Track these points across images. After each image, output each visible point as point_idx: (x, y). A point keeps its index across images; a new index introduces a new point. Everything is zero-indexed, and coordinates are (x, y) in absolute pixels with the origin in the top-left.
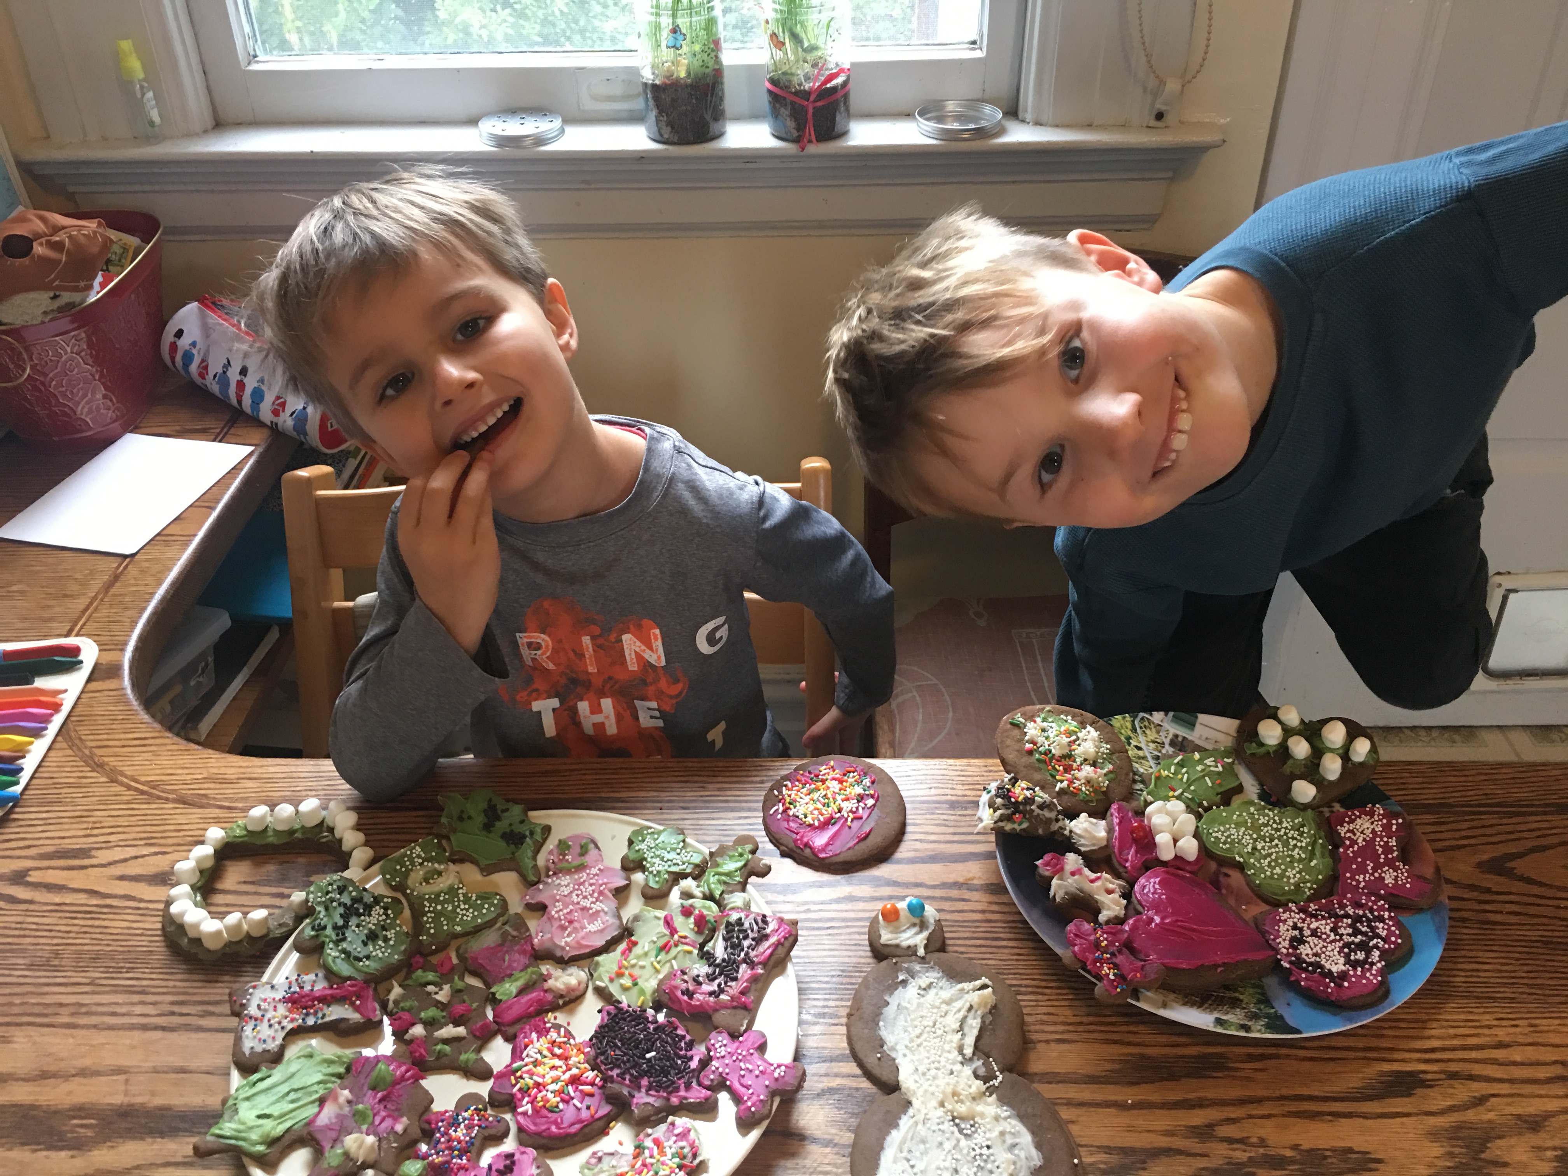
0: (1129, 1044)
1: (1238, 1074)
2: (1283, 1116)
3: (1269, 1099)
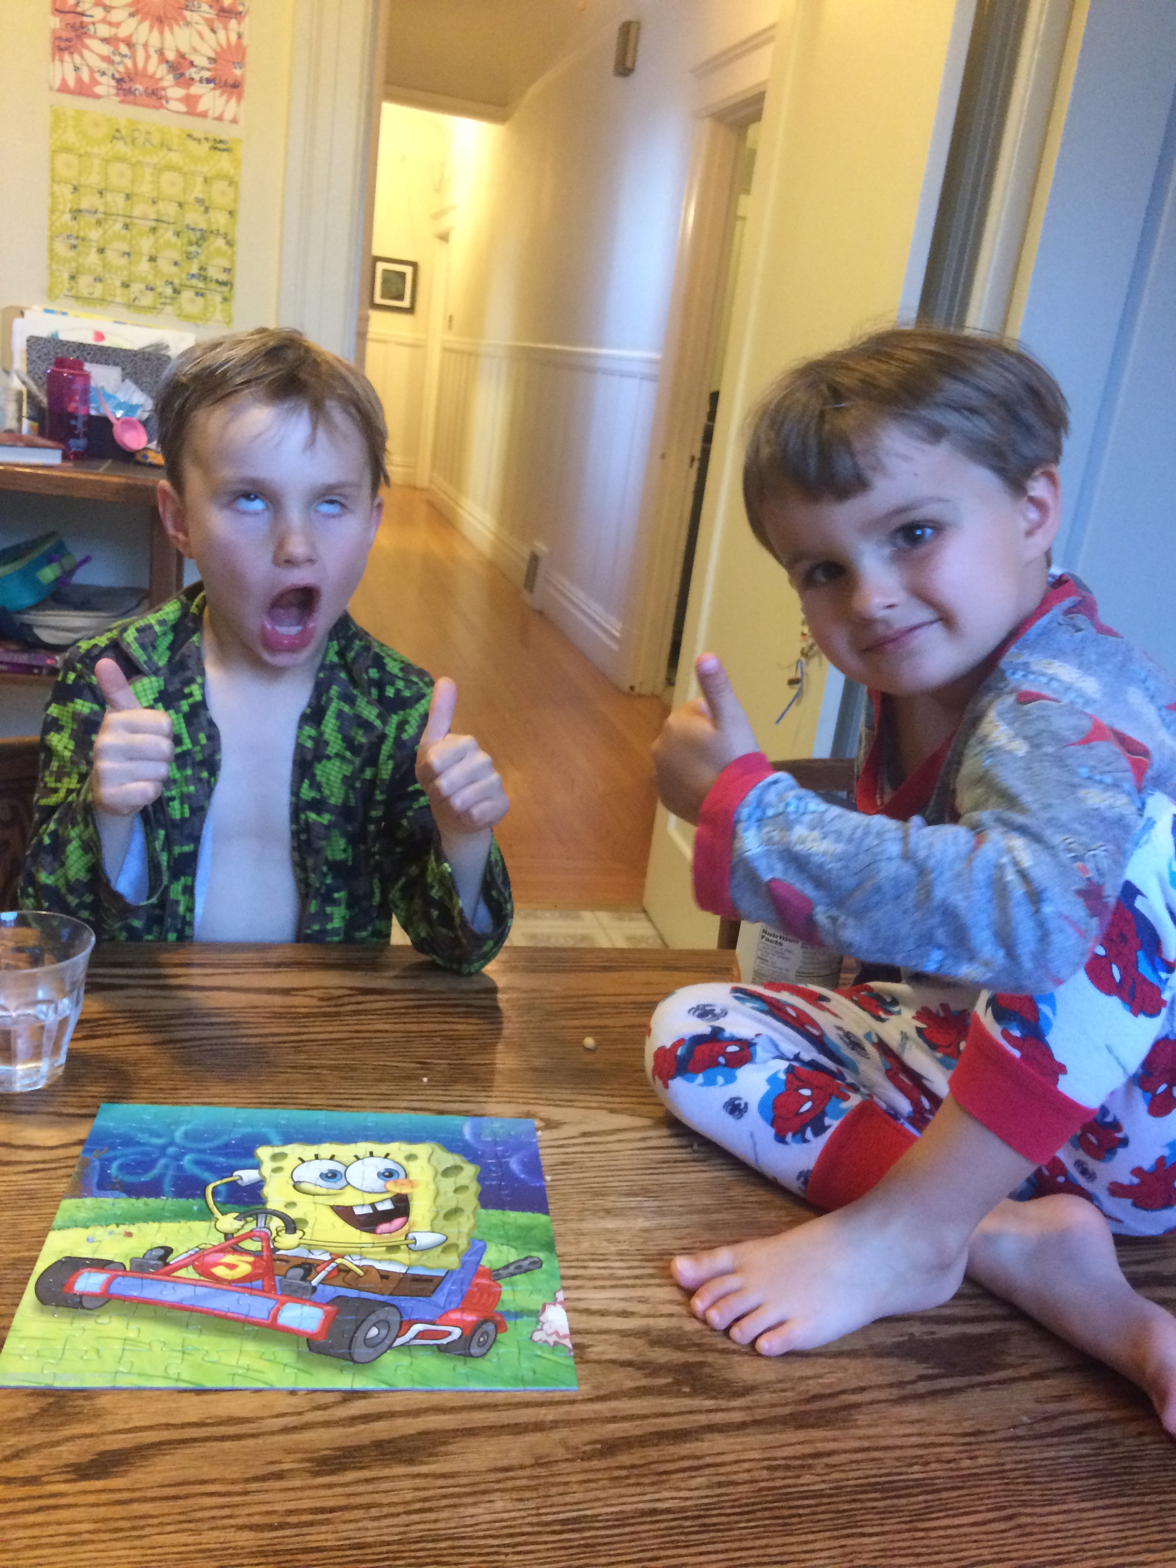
0: (425, 1476)
1: (300, 1456)
2: (262, 1418)
3: (273, 1433)
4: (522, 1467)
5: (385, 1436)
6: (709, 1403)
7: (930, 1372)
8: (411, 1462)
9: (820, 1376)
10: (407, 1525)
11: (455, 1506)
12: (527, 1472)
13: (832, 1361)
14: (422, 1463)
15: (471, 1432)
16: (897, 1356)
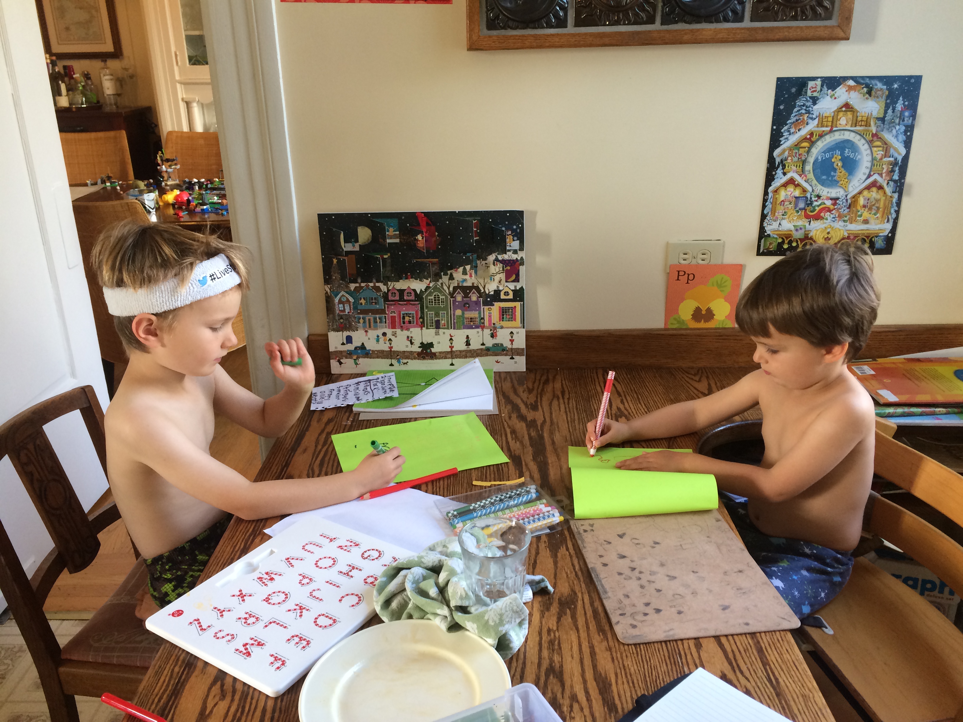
4: (611, 654)
5: (597, 691)
6: (580, 603)
7: (564, 547)
8: (610, 685)
9: (567, 573)
10: (640, 688)
11: (631, 675)
12: (614, 654)
13: (559, 569)
14: (611, 681)
15: (595, 667)
16: (557, 552)
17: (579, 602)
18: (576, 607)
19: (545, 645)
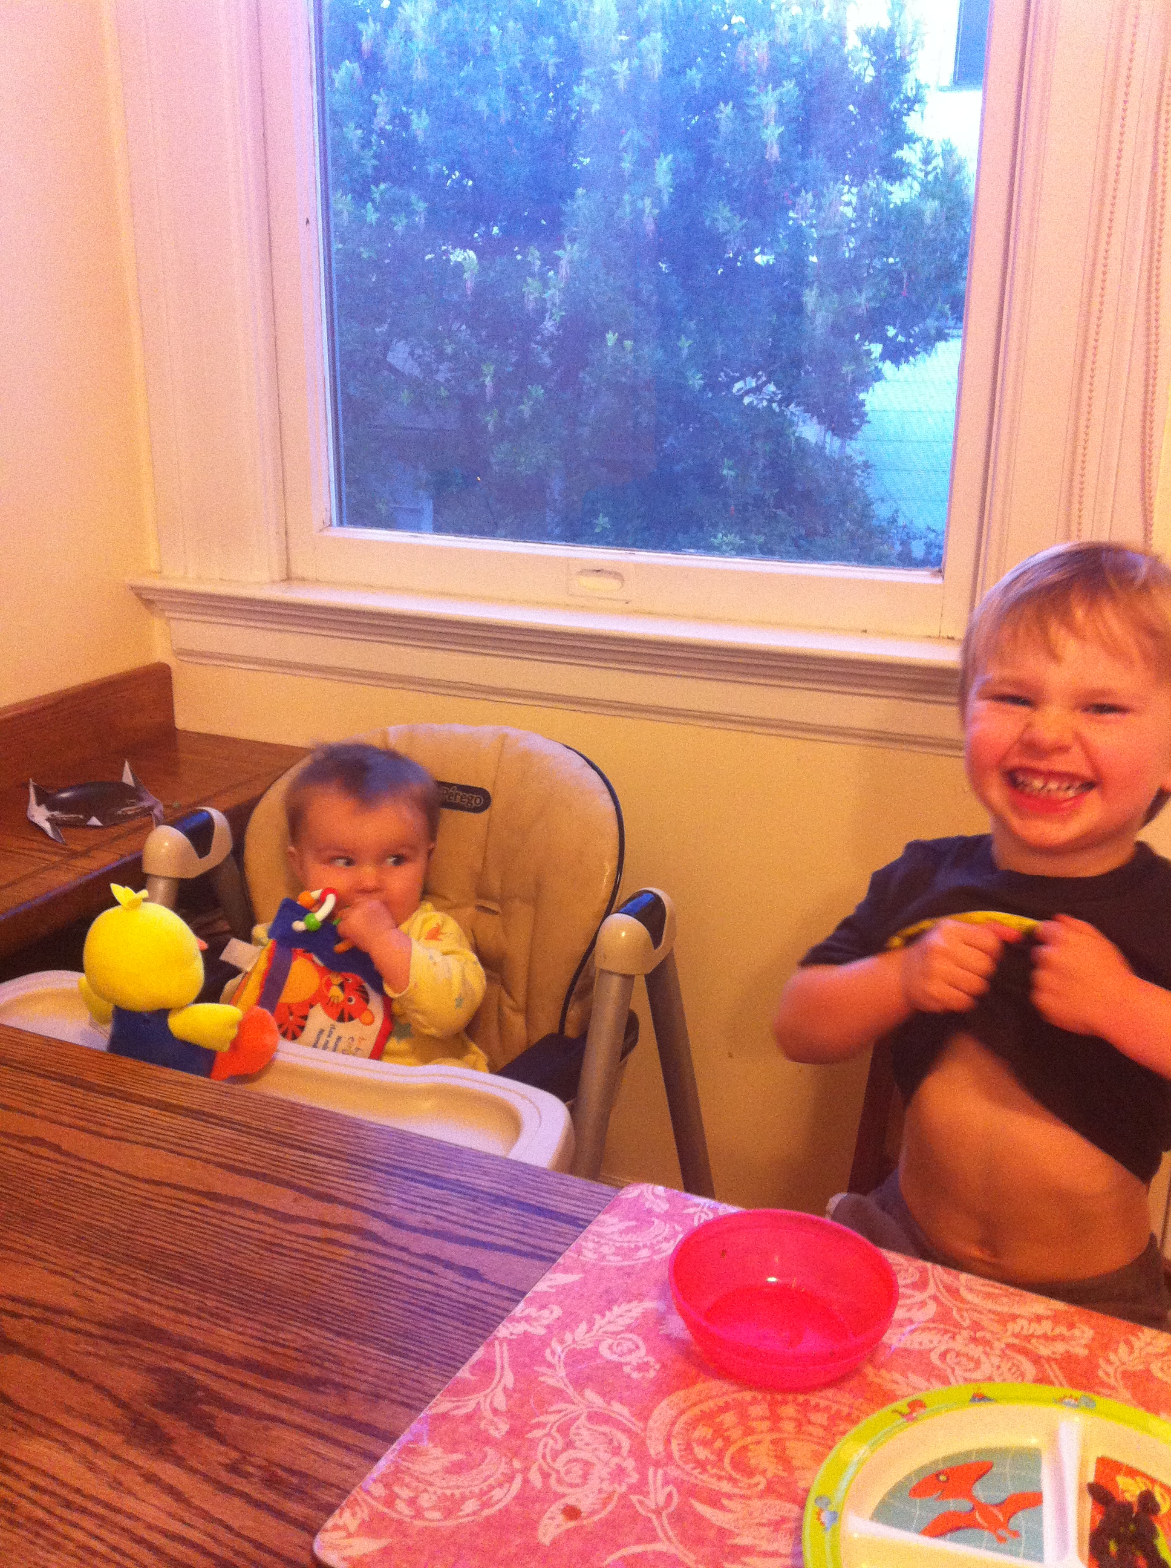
17: (195, 1376)
18: (206, 1389)
19: (270, 1497)
